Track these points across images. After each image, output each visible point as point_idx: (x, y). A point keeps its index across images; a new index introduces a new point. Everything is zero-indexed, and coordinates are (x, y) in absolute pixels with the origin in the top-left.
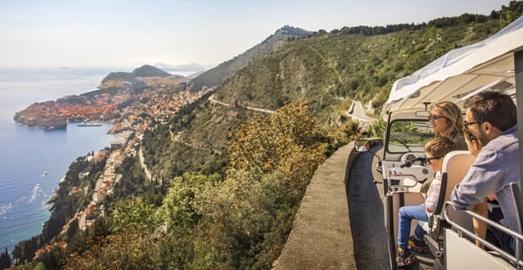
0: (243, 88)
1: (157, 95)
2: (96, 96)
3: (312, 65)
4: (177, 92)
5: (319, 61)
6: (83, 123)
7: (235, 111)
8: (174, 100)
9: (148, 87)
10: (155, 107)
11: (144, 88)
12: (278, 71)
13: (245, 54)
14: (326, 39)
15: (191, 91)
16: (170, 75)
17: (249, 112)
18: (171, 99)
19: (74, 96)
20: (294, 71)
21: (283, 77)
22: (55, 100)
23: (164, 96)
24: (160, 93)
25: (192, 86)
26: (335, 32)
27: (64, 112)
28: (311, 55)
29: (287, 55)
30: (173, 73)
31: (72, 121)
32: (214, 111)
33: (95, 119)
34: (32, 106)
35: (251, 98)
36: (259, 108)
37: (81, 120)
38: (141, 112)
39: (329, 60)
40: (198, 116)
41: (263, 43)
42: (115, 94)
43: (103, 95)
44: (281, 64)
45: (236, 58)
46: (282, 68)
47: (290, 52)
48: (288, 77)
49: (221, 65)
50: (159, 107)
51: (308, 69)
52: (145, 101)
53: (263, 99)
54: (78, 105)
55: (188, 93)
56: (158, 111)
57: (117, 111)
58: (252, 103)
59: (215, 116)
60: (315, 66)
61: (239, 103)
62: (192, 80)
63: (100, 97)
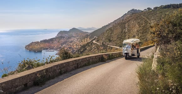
0: (107, 36)
1: (76, 40)
2: (54, 40)
3: (142, 24)
4: (84, 39)
5: (146, 22)
6: (48, 50)
7: (102, 47)
8: (82, 42)
9: (73, 37)
10: (75, 44)
11: (72, 37)
12: (125, 28)
13: (113, 22)
14: (151, 12)
15: (89, 38)
16: (83, 32)
17: (109, 48)
18: (82, 41)
19: (46, 40)
20: (132, 28)
21: (126, 31)
22: (40, 41)
23: (79, 40)
24: (78, 39)
25: (90, 36)
26: (156, 8)
27: (42, 46)
28: (142, 20)
29: (130, 20)
30: (84, 31)
31: (44, 49)
32: (93, 46)
33: (52, 49)
34: (31, 43)
35: (110, 41)
36: (113, 45)
37: (47, 49)
38: (69, 46)
39: (152, 21)
40: (87, 48)
41: (122, 17)
42: (61, 39)
43: (56, 39)
44: (126, 24)
45: (109, 24)
46: (126, 26)
47: (132, 19)
48: (129, 31)
49: (103, 27)
50: (76, 45)
51: (140, 27)
52: (71, 42)
53: (116, 41)
54: (47, 43)
55: (88, 39)
56: (76, 46)
57: (60, 46)
58: (111, 43)
59: (93, 49)
60: (143, 25)
61: (104, 43)
62: (91, 34)
63: (56, 40)
